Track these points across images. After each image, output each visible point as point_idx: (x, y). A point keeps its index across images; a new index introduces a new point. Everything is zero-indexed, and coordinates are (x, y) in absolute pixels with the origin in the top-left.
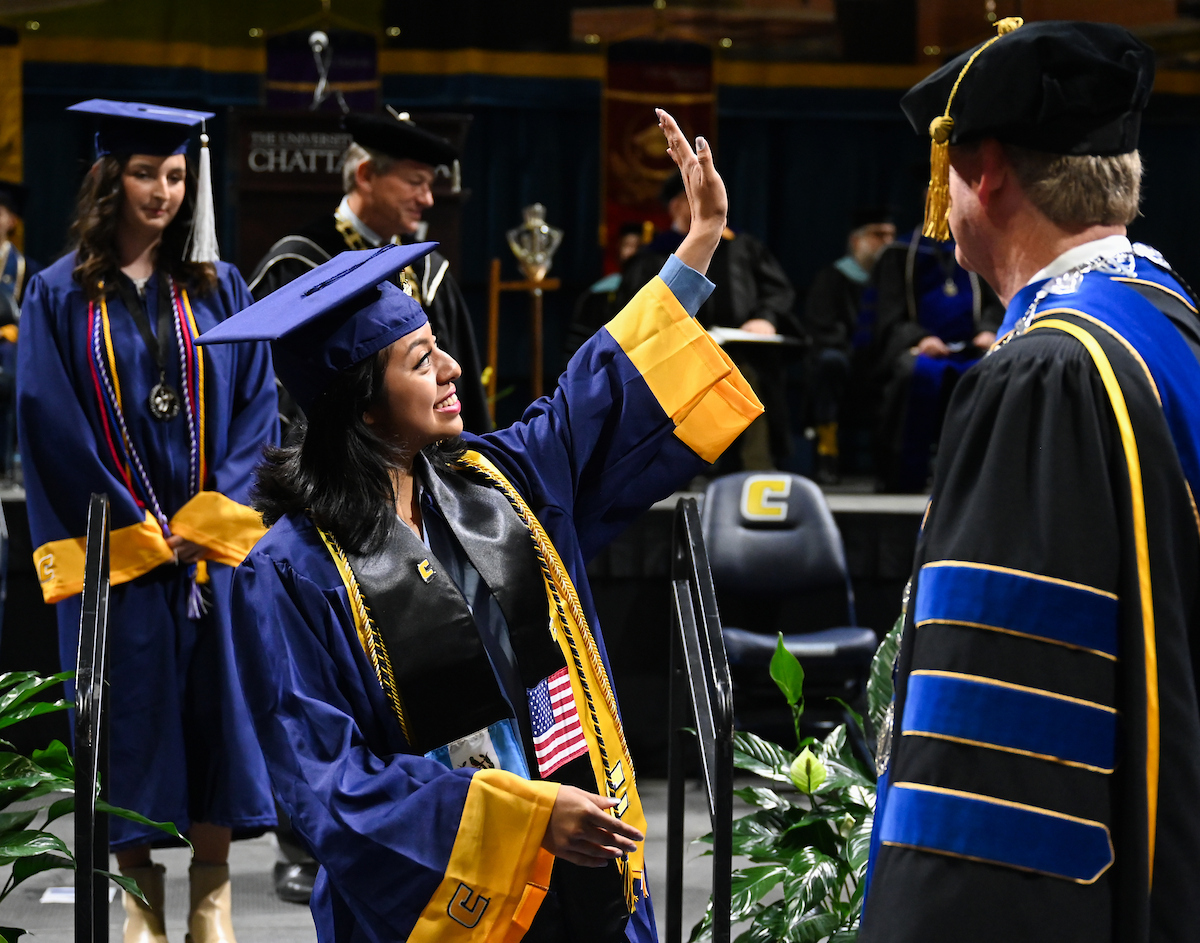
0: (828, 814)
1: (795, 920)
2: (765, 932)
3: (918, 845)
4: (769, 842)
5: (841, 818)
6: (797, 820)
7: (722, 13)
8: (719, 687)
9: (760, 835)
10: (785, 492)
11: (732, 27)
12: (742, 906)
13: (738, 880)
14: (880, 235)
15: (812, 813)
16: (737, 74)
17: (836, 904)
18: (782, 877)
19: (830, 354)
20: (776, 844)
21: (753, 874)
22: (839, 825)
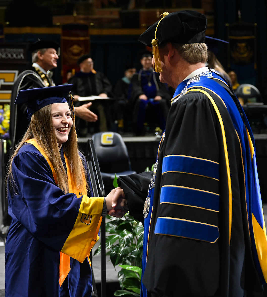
0: (130, 221)
1: (122, 249)
2: (114, 252)
3: (167, 234)
4: (114, 229)
5: (133, 222)
6: (122, 223)
7: (91, 17)
8: (101, 189)
9: (112, 227)
10: (112, 137)
11: (93, 20)
12: (108, 246)
13: (107, 239)
14: (132, 72)
15: (125, 221)
16: (95, 32)
17: (132, 244)
18: (118, 238)
19: (121, 102)
20: (116, 229)
21: (111, 237)
22: (132, 224)
